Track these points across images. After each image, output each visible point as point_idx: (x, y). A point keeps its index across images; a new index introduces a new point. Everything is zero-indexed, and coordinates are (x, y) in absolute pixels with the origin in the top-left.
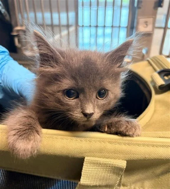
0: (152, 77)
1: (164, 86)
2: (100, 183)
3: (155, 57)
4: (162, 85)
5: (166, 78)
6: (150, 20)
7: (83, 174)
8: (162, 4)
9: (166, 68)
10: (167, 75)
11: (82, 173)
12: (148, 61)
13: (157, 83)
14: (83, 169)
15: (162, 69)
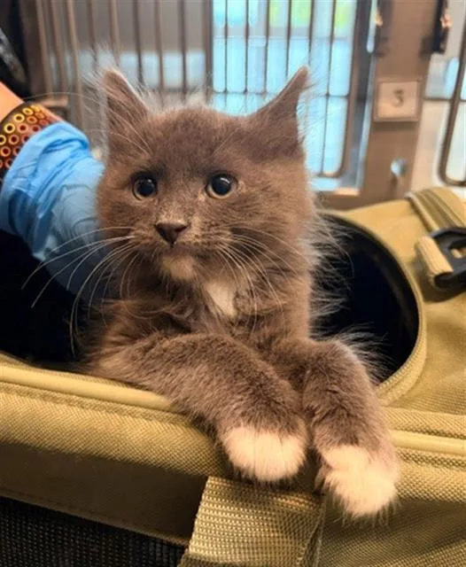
0: (417, 248)
1: (449, 277)
2: (245, 559)
3: (428, 191)
4: (444, 274)
5: (457, 254)
6: (411, 87)
7: (200, 527)
8: (442, 46)
9: (458, 225)
10: (459, 246)
11: (196, 523)
12: (409, 199)
13: (431, 268)
14: (200, 510)
15: (447, 227)
